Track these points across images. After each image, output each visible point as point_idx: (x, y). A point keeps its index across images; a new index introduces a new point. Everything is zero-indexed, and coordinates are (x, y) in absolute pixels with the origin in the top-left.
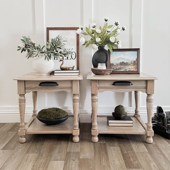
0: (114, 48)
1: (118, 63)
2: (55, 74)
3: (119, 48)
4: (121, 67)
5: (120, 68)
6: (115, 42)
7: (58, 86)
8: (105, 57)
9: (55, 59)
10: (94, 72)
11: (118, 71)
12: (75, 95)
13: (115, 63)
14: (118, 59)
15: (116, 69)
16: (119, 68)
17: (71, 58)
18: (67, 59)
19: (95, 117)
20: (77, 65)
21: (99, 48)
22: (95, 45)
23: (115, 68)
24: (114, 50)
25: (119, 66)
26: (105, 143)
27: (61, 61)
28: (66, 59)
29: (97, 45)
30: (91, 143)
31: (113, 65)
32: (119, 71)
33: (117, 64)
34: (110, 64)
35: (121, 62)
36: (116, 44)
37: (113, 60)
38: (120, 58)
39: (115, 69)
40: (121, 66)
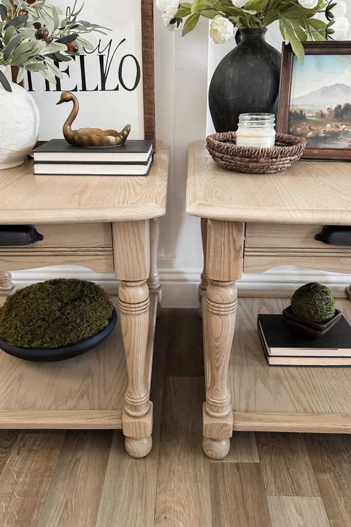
0: (309, 39)
1: (326, 112)
2: (36, 166)
3: (335, 37)
4: (336, 130)
5: (334, 135)
6: (317, 9)
7: (39, 243)
8: (269, 82)
9: (48, 89)
10: (221, 158)
11: (322, 146)
12: (129, 284)
13: (310, 111)
14: (325, 91)
15: (317, 138)
16: (329, 133)
17: (120, 86)
18: (100, 88)
19: (220, 371)
20: (145, 118)
21: (241, 37)
22: (227, 20)
23: (310, 134)
24: (312, 48)
25: (328, 126)
26: (257, 466)
27: (64, 100)
28: (97, 89)
29: (235, 24)
30: (201, 462)
31: (300, 117)
32: (327, 146)
33: (322, 115)
34: (290, 114)
35: (339, 107)
36: (320, 16)
37: (302, 97)
38: (337, 85)
39: (311, 138)
40: (339, 124)
